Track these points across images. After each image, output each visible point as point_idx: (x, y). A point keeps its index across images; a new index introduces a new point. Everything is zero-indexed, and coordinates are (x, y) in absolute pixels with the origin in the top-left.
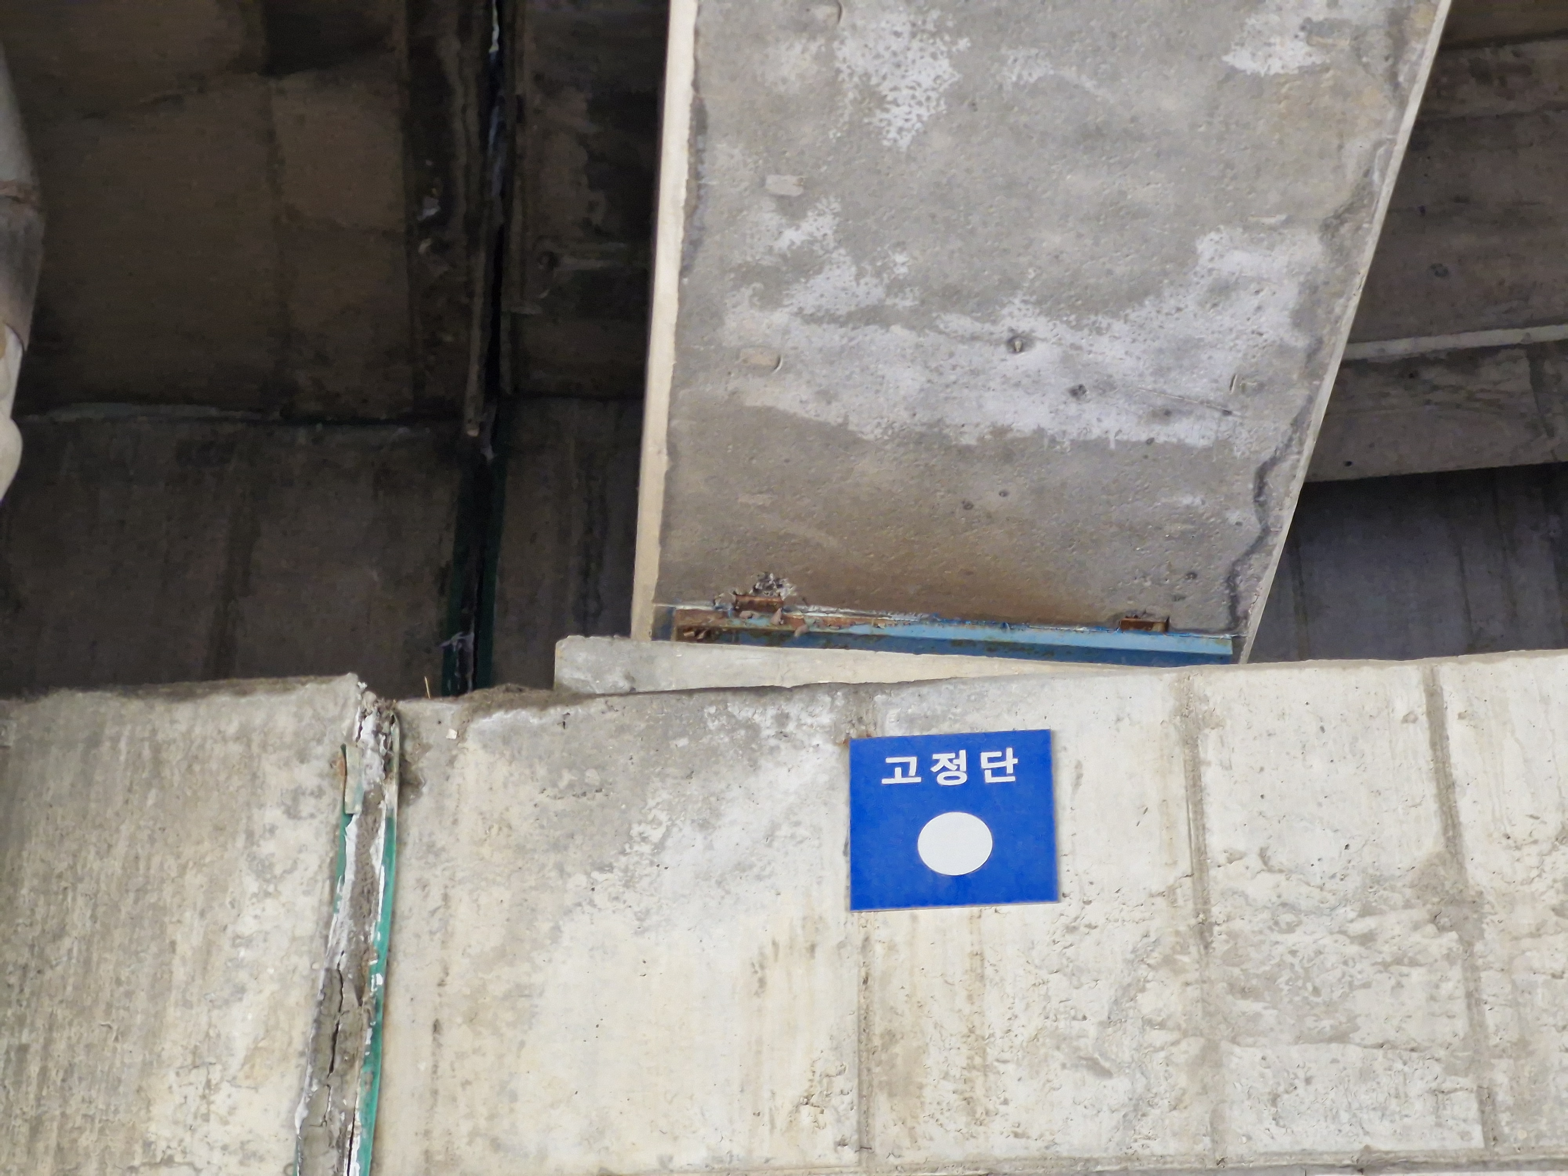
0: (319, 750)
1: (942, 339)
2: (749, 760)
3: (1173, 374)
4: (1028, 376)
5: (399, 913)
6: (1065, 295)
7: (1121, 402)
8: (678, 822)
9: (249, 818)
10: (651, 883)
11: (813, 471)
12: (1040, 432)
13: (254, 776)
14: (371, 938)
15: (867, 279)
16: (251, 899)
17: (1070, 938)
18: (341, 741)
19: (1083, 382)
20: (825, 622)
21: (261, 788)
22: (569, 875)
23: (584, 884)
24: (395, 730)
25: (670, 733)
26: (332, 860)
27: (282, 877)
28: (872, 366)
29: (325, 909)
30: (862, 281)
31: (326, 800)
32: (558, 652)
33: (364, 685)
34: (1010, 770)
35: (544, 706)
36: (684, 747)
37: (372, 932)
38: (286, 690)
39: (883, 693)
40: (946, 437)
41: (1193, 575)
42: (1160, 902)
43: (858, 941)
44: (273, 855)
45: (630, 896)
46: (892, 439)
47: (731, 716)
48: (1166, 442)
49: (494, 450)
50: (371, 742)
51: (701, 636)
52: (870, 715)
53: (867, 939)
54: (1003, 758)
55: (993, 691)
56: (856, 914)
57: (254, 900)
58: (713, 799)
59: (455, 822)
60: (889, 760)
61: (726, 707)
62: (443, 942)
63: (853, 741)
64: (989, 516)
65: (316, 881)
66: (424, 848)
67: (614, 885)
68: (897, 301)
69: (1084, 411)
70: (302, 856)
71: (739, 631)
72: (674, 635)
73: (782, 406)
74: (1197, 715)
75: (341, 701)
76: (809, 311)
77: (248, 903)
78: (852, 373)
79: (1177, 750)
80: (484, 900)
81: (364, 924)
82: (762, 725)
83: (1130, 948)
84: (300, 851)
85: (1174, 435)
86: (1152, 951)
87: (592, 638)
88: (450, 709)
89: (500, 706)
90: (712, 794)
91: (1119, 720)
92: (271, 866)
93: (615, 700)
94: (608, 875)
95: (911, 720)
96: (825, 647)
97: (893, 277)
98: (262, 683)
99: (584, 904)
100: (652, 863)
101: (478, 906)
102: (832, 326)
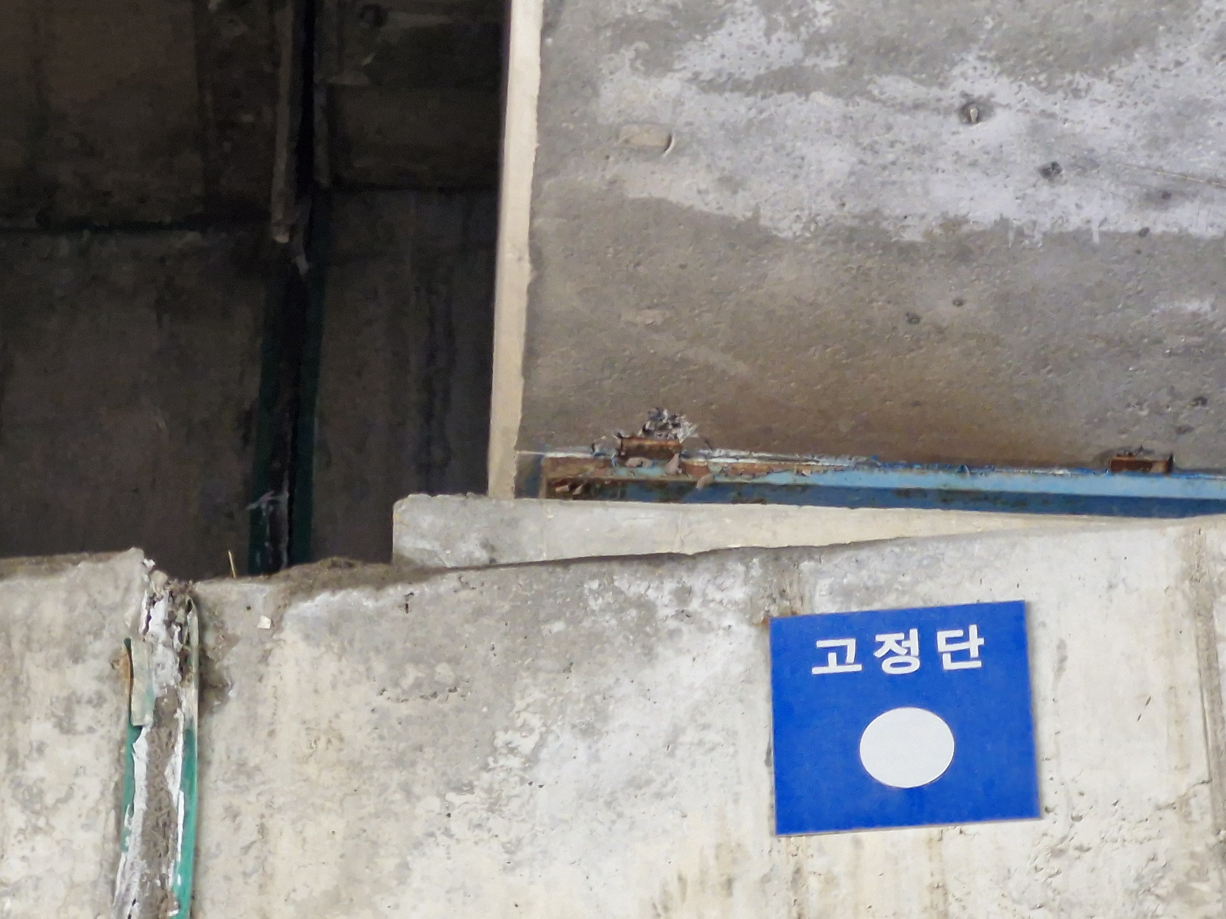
0: (97, 646)
1: (875, 108)
2: (644, 647)
3: (1173, 147)
4: (988, 153)
5: (203, 850)
6: (1033, 49)
7: (1107, 182)
8: (554, 728)
9: (12, 733)
10: (522, 806)
11: (714, 279)
12: (1003, 223)
13: (16, 681)
14: (170, 882)
15: (780, 34)
16: (16, 836)
17: (1056, 864)
18: (124, 634)
19: (1056, 158)
20: (734, 470)
21: (25, 695)
22: (419, 798)
23: (437, 809)
24: (193, 619)
25: (542, 615)
26: (116, 784)
27: (55, 807)
28: (789, 145)
29: (110, 847)
30: (774, 38)
31: (108, 708)
32: (396, 517)
33: (151, 563)
34: (974, 653)
35: (380, 584)
36: (559, 633)
37: (170, 875)
38: (53, 571)
39: (811, 558)
40: (885, 232)
41: (1202, 400)
42: (1170, 816)
43: (788, 872)
44: (42, 780)
45: (496, 823)
46: (815, 236)
47: (618, 592)
48: (1164, 232)
49: (308, 259)
50: (163, 634)
51: (578, 490)
52: (795, 587)
53: (798, 871)
54: (965, 638)
55: (951, 552)
56: (783, 839)
57: (21, 837)
58: (598, 698)
59: (272, 734)
60: (821, 644)
61: (613, 581)
62: (261, 886)
63: (773, 619)
64: (940, 331)
65: (98, 812)
66: (234, 768)
67: (475, 809)
68: (818, 60)
69: (1059, 196)
70: (78, 781)
71: (625, 483)
72: (543, 490)
73: (673, 198)
74: (1211, 579)
75: (123, 584)
76: (707, 76)
77: (13, 841)
78: (763, 154)
79: (1187, 623)
80: (311, 831)
81: (160, 865)
82: (658, 603)
83: (1133, 873)
84: (77, 774)
85: (1176, 223)
86: (1161, 878)
87: (439, 496)
88: (262, 591)
89: (324, 586)
90: (598, 692)
91: (1111, 587)
92: (41, 793)
93: (472, 575)
94: (468, 797)
95: (847, 593)
96: (735, 502)
97: (812, 30)
98: (25, 563)
99: (438, 833)
100: (522, 780)
101: (304, 840)
102: (737, 95)
